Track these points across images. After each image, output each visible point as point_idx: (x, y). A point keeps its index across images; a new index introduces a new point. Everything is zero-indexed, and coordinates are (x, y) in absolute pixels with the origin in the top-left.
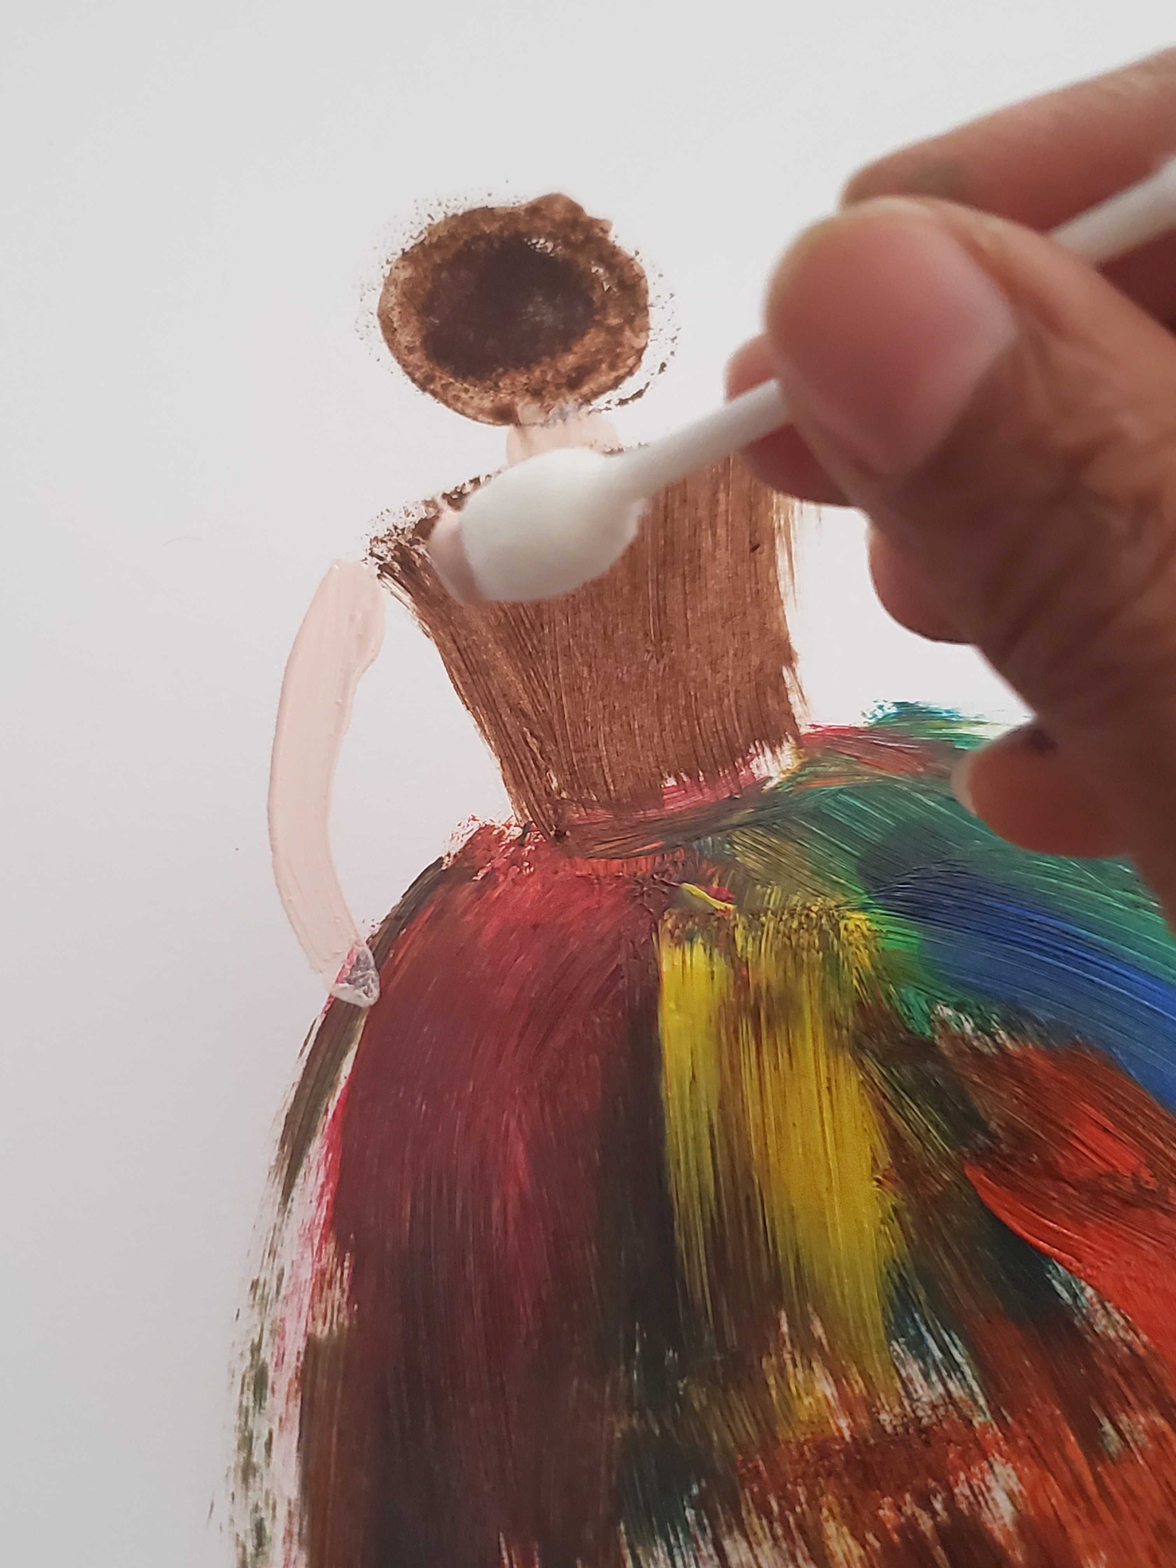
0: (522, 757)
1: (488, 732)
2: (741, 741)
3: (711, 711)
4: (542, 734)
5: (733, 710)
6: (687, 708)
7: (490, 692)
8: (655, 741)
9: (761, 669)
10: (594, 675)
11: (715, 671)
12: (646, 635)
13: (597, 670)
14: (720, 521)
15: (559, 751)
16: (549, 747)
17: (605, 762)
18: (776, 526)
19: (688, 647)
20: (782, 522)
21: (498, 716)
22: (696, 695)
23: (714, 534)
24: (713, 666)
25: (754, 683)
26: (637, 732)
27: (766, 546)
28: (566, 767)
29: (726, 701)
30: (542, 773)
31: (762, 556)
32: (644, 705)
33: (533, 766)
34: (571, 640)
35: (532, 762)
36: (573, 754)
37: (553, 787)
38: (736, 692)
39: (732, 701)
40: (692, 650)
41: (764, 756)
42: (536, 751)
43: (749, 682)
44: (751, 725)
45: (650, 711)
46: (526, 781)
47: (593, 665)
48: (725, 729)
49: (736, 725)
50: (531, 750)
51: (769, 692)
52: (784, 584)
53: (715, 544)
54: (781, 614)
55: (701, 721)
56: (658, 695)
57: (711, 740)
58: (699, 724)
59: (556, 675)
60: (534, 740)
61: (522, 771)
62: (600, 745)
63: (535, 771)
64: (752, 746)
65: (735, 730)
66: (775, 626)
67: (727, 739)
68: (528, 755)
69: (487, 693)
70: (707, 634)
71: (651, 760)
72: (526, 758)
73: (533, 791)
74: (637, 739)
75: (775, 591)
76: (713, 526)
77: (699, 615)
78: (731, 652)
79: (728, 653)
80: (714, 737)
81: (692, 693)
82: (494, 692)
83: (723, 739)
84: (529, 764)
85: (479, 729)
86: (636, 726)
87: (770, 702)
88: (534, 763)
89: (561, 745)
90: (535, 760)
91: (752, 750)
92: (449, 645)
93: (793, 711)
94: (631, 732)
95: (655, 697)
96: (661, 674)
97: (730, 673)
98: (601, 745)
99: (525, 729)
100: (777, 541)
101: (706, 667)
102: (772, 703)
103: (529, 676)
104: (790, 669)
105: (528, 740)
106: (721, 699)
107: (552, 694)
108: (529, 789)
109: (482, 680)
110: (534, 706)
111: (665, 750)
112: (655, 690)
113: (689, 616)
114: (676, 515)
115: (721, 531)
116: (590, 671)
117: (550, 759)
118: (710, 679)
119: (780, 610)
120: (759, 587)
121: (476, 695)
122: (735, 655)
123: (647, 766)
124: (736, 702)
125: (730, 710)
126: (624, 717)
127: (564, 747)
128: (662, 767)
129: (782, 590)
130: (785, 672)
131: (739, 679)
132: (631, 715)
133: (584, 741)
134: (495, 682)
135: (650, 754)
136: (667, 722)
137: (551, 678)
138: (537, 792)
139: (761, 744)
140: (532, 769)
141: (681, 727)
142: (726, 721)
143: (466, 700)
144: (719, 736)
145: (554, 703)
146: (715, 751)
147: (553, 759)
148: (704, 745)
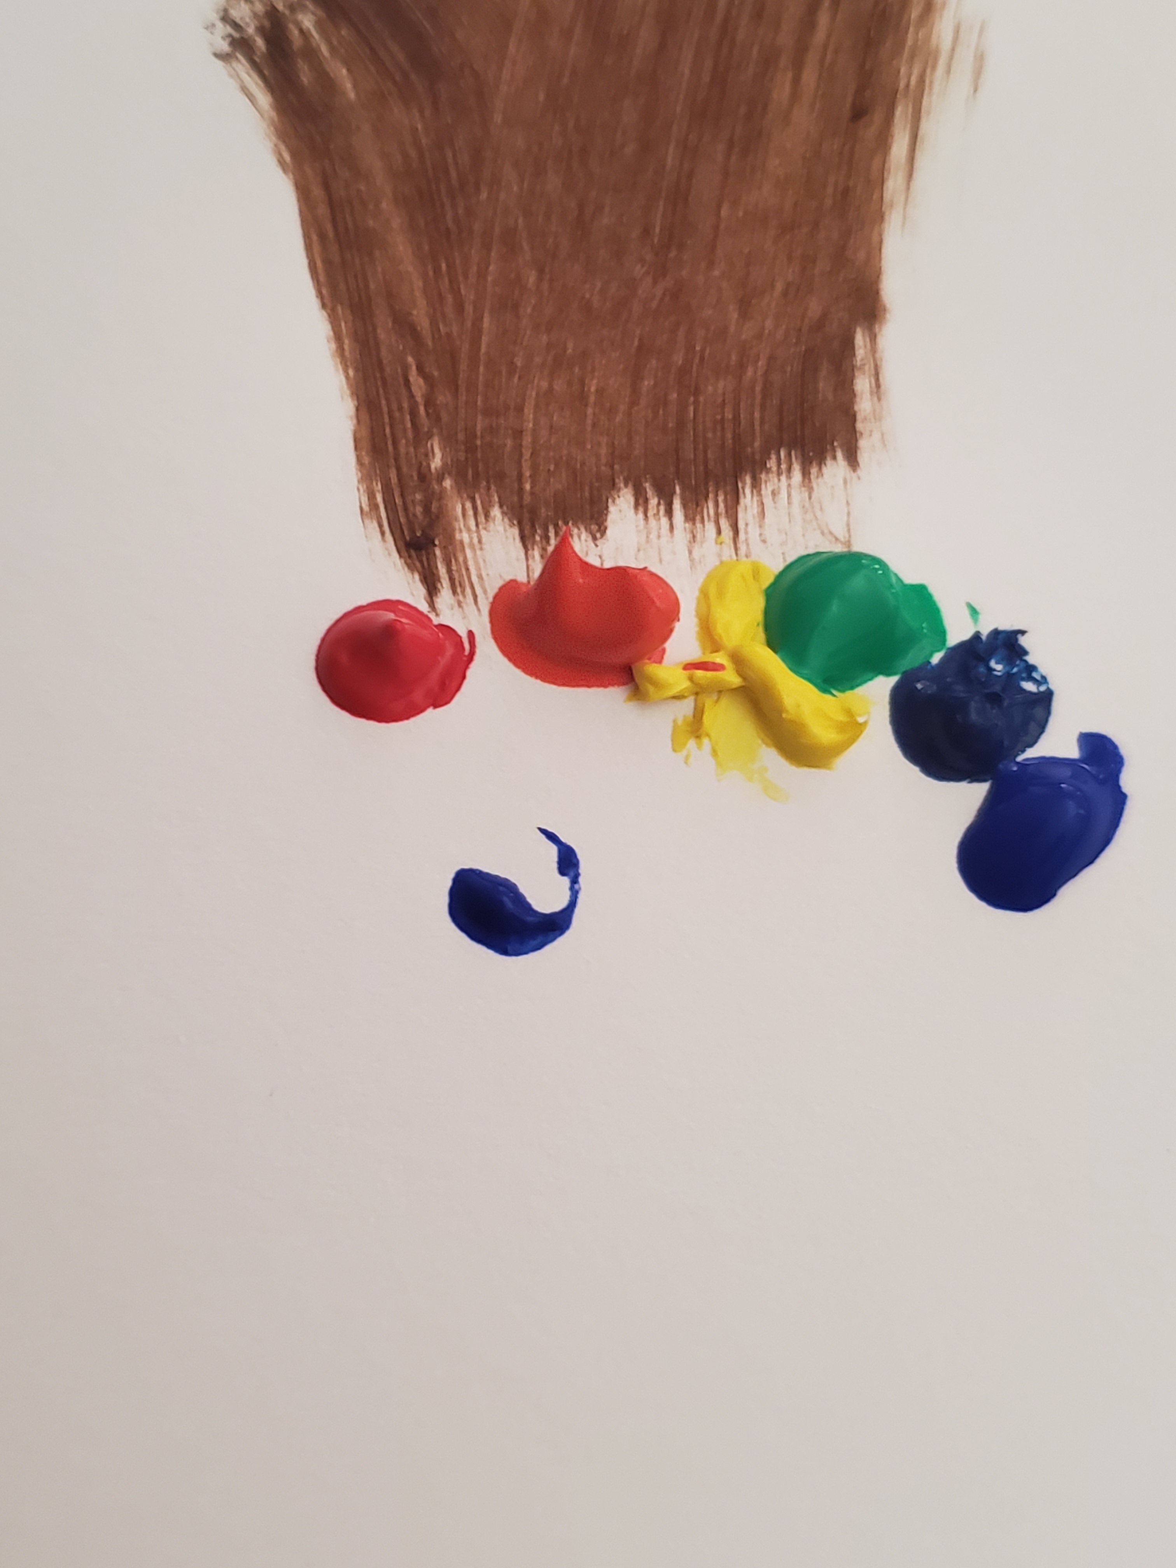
0: (395, 406)
1: (347, 353)
2: (757, 444)
3: (721, 385)
4: (436, 373)
5: (758, 389)
6: (683, 371)
7: (367, 286)
8: (618, 419)
9: (820, 324)
10: (545, 286)
11: (745, 313)
12: (646, 232)
13: (551, 280)
14: (812, 60)
15: (456, 408)
16: (443, 398)
17: (527, 440)
18: (902, 85)
19: (711, 264)
20: (914, 80)
21: (370, 328)
22: (703, 350)
23: (796, 80)
24: (745, 306)
25: (803, 348)
26: (592, 399)
27: (878, 117)
28: (461, 436)
29: (750, 372)
30: (420, 438)
31: (869, 132)
32: (614, 355)
33: (409, 425)
34: (520, 221)
35: (408, 417)
36: (480, 417)
37: (433, 466)
38: (771, 358)
39: (760, 373)
40: (716, 273)
41: (789, 477)
42: (419, 399)
43: (796, 344)
44: (781, 420)
45: (621, 367)
46: (390, 448)
47: (547, 270)
48: (736, 419)
49: (757, 415)
50: (412, 396)
51: (825, 369)
52: (894, 184)
53: (795, 96)
54: (875, 238)
55: (701, 399)
56: (640, 340)
57: (710, 435)
58: (696, 403)
59: (482, 275)
60: (421, 381)
61: (388, 430)
62: (526, 411)
63: (410, 434)
64: (773, 457)
65: (753, 425)
66: (861, 255)
67: (736, 437)
68: (406, 405)
69: (361, 285)
70: (746, 251)
71: (604, 451)
72: (400, 409)
73: (398, 469)
74: (590, 411)
75: (876, 196)
76: (798, 65)
77: (741, 214)
78: (779, 286)
79: (772, 286)
80: (714, 432)
81: (698, 348)
82: (372, 286)
83: (729, 435)
84: (403, 422)
85: (333, 346)
86: (593, 389)
87: (821, 385)
88: (412, 421)
89: (463, 398)
90: (414, 413)
91: (772, 463)
92: (317, 192)
93: (856, 408)
94: (583, 397)
95: (636, 343)
96: (654, 304)
97: (769, 324)
98: (529, 412)
99: (410, 359)
100: (899, 111)
101: (731, 308)
102: (824, 386)
103: (437, 270)
104: (867, 334)
105: (411, 379)
106: (742, 366)
107: (469, 308)
108: (392, 462)
109: (357, 261)
110: (433, 323)
111: (630, 438)
112: (638, 332)
113: (724, 212)
114: (741, 35)
115: (810, 77)
116: (540, 279)
117: (438, 419)
118: (732, 329)
119: (876, 232)
120: (851, 184)
121: (342, 286)
122: (785, 294)
123: (593, 460)
124: (766, 373)
125: (753, 389)
126: (577, 370)
127: (466, 402)
128: (616, 467)
129: (887, 195)
130: (860, 339)
131: (780, 334)
132: (589, 368)
133: (502, 398)
134: (379, 269)
135: (604, 440)
136: (644, 390)
137: (472, 279)
138: (405, 469)
139: (789, 455)
140: (405, 430)
141: (666, 403)
142: (742, 405)
143: (324, 291)
144: (723, 429)
145: (469, 324)
146: (710, 455)
147: (445, 417)
148: (695, 441)
